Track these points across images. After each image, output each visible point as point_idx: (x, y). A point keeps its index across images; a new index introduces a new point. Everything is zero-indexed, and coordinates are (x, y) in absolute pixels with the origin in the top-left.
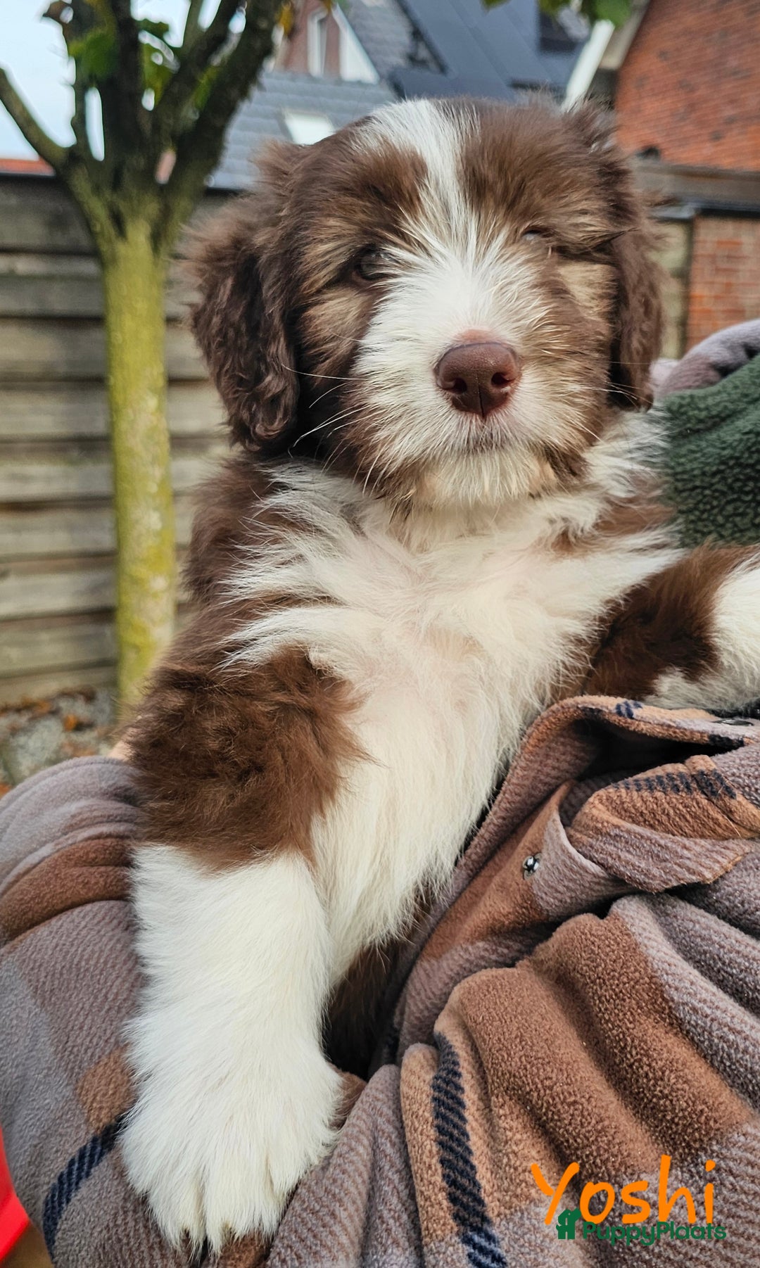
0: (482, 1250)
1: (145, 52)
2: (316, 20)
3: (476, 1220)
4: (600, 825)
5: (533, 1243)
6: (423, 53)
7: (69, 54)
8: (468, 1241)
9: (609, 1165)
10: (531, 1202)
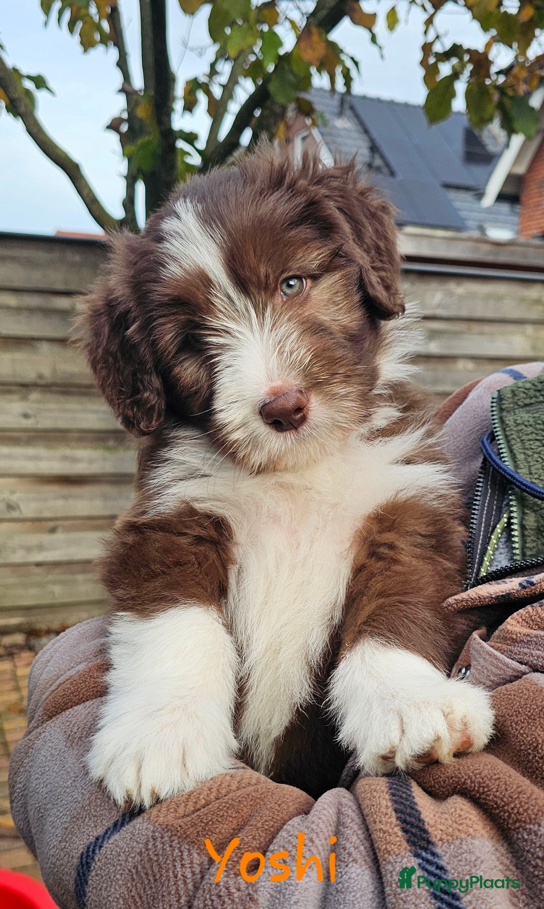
0: (428, 861)
1: (179, 154)
2: (300, 137)
3: (424, 843)
4: (515, 637)
5: (468, 860)
6: (378, 162)
7: (124, 154)
8: (417, 855)
9: (530, 812)
10: (468, 836)
